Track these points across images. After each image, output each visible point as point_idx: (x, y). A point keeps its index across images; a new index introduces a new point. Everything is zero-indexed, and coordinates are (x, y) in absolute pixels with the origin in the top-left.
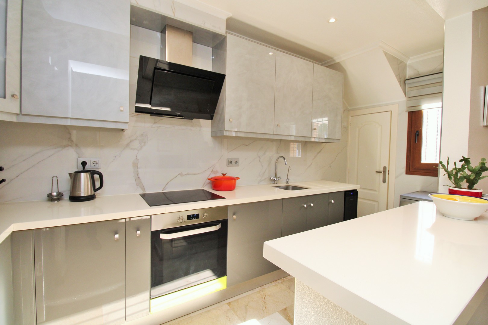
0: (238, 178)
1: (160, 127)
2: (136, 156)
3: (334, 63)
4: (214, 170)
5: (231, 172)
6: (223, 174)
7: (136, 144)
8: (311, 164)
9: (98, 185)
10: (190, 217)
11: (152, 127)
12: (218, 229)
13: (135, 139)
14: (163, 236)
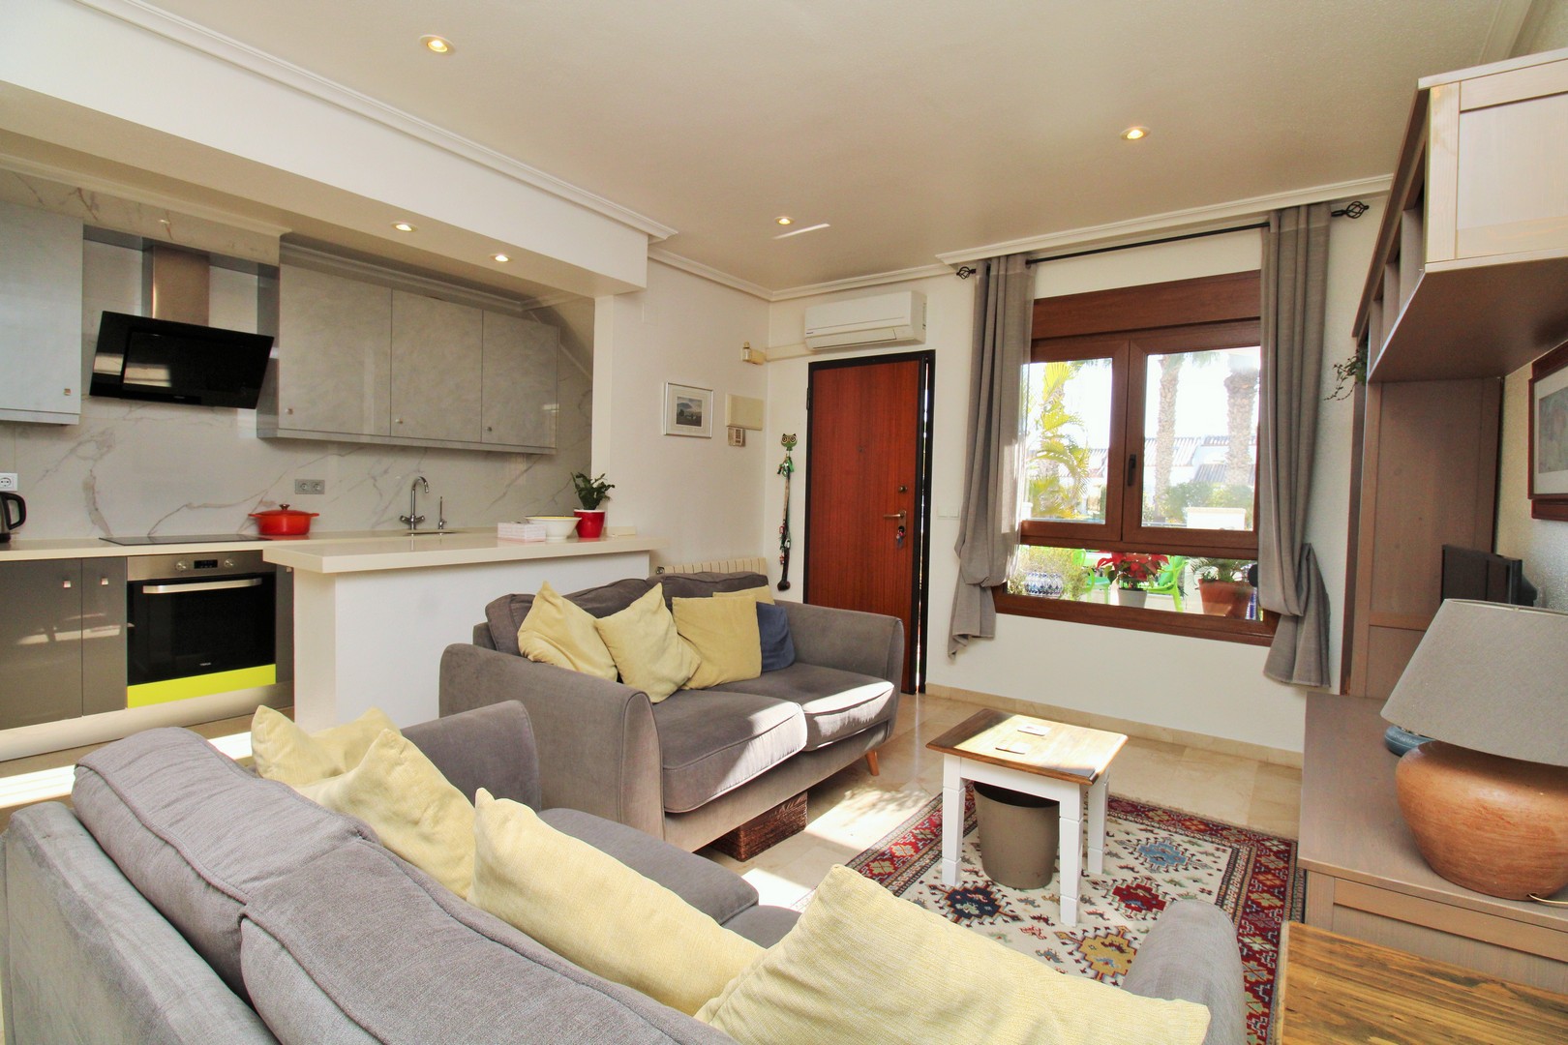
0: (317, 515)
1: (142, 418)
2: (91, 471)
3: (538, 306)
4: (264, 500)
5: (300, 503)
6: (282, 506)
7: (89, 449)
8: (505, 494)
9: (15, 518)
10: (198, 564)
11: (124, 420)
12: (254, 584)
13: (89, 441)
14: (148, 590)
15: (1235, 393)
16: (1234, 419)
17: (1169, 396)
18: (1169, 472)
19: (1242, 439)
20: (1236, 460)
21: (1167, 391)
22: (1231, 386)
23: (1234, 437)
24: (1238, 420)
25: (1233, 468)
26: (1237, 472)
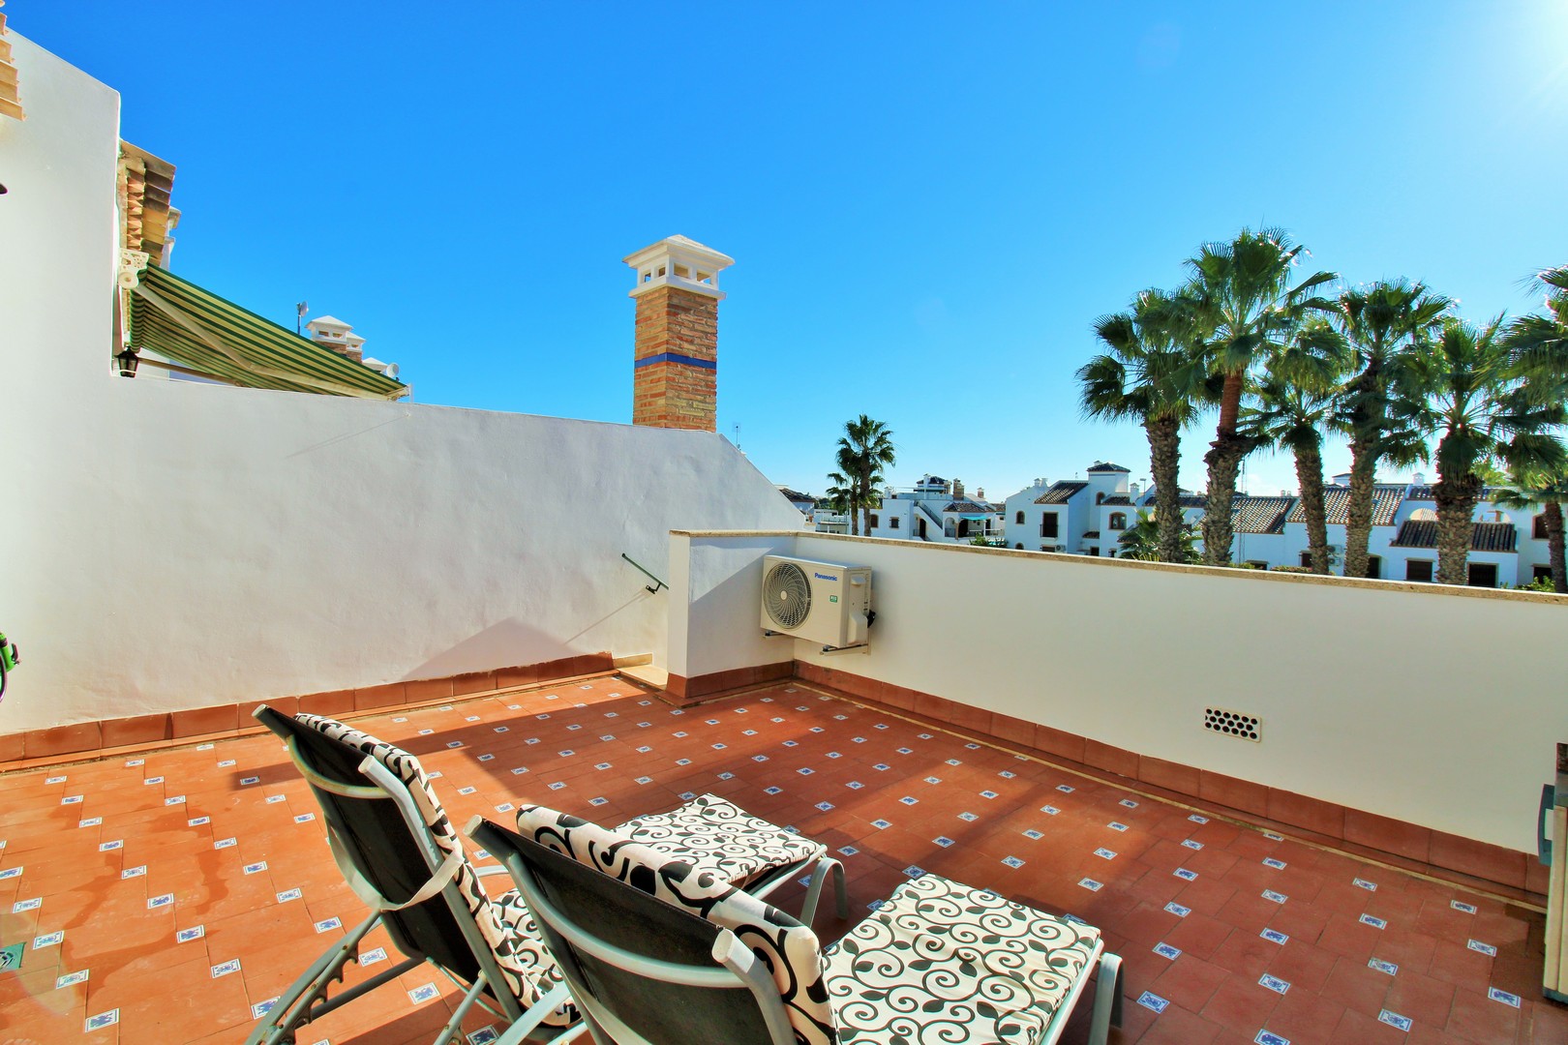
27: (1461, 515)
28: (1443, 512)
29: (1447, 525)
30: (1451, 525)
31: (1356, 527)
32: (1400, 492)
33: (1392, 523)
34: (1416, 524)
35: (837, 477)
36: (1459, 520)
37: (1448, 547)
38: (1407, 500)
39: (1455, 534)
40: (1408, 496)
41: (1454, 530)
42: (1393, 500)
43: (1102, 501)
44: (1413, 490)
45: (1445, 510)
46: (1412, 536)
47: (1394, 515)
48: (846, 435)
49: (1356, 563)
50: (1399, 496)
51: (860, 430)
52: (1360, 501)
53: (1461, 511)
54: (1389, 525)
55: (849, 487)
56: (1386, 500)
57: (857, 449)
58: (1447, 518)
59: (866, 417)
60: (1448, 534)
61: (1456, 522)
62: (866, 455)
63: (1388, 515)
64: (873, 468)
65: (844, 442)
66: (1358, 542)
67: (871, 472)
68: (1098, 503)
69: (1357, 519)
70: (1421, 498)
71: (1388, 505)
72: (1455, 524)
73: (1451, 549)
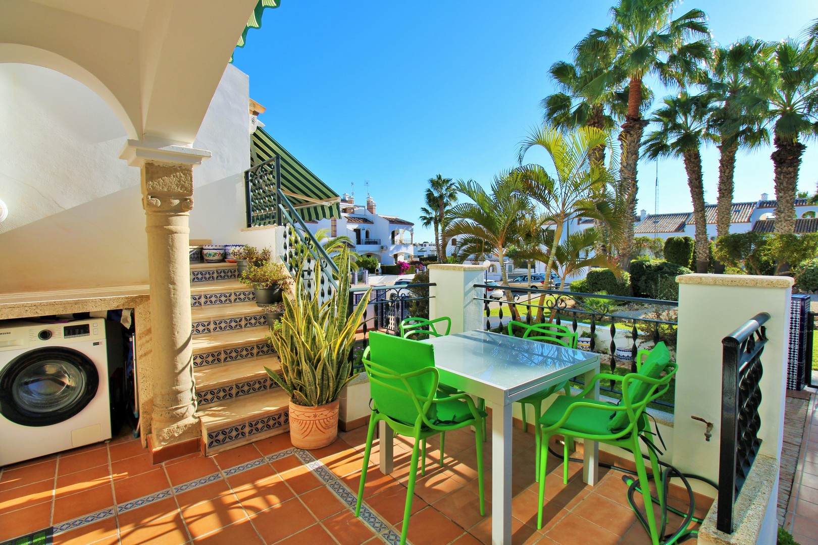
15: (782, 163)
16: (781, 183)
17: (727, 171)
18: (728, 226)
19: (788, 198)
20: (783, 215)
21: (726, 168)
22: (778, 159)
23: (781, 197)
24: (785, 184)
25: (781, 221)
26: (784, 224)
27: (791, 169)
28: (779, 169)
29: (782, 177)
30: (784, 177)
31: (723, 197)
32: (754, 205)
33: (749, 221)
34: (763, 222)
35: (424, 210)
36: (790, 173)
37: (783, 192)
38: (758, 208)
39: (787, 183)
40: (758, 206)
41: (786, 180)
42: (749, 209)
43: (580, 222)
44: (761, 203)
45: (780, 167)
46: (761, 228)
47: (750, 217)
48: (429, 186)
49: (723, 220)
50: (753, 207)
51: (437, 183)
52: (726, 181)
53: (791, 166)
54: (747, 222)
55: (434, 216)
56: (745, 209)
57: (436, 194)
58: (782, 172)
59: (440, 176)
60: (782, 184)
61: (787, 174)
62: (441, 197)
63: (746, 217)
64: (446, 205)
65: (429, 190)
66: (724, 206)
67: (445, 207)
68: (579, 224)
69: (724, 192)
70: (766, 207)
71: (747, 212)
72: (787, 176)
73: (784, 194)
